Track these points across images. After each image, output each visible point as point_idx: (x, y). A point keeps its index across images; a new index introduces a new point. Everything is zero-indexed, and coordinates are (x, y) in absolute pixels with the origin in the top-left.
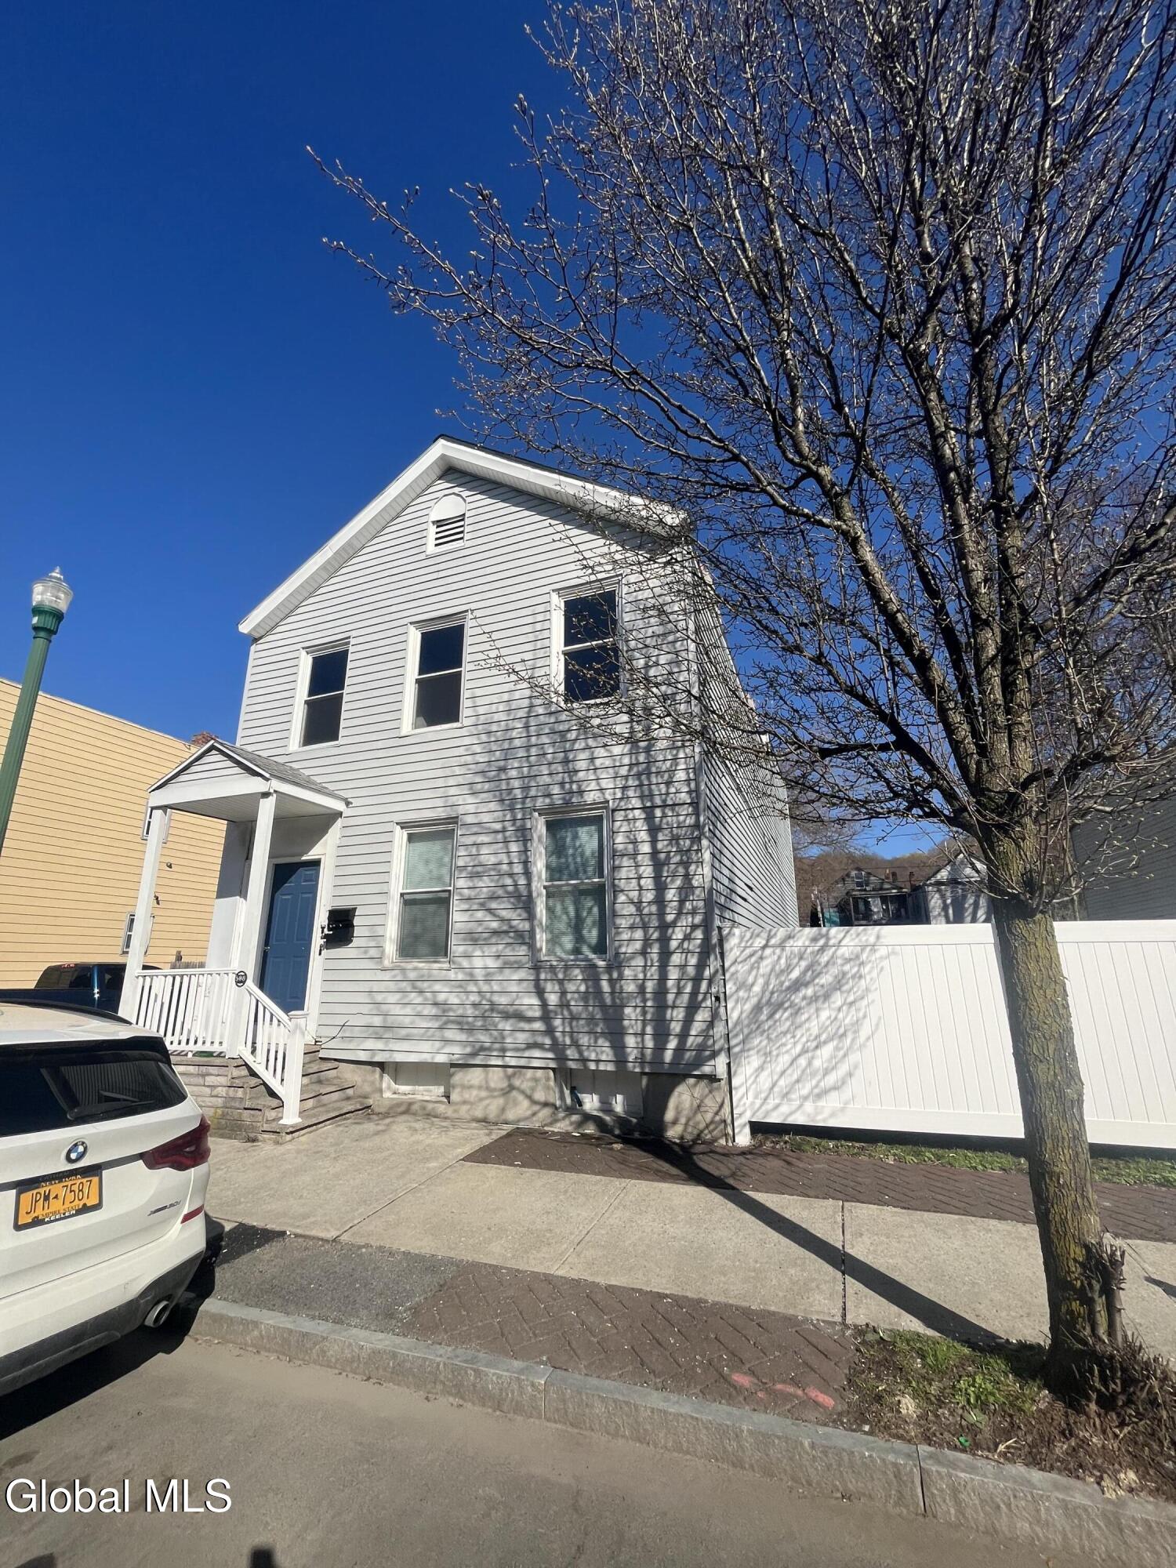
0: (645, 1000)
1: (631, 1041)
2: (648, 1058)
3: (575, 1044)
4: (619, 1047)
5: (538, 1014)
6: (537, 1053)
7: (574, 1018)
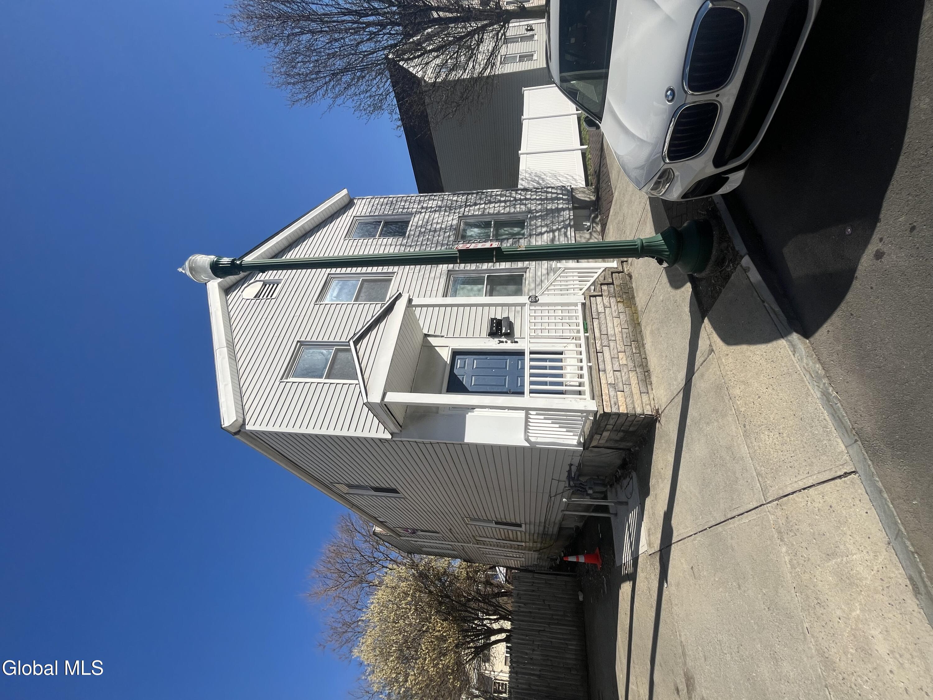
0: (544, 203)
1: (560, 206)
2: (567, 202)
3: (563, 221)
4: (563, 209)
5: (551, 234)
6: (569, 233)
7: (552, 222)
